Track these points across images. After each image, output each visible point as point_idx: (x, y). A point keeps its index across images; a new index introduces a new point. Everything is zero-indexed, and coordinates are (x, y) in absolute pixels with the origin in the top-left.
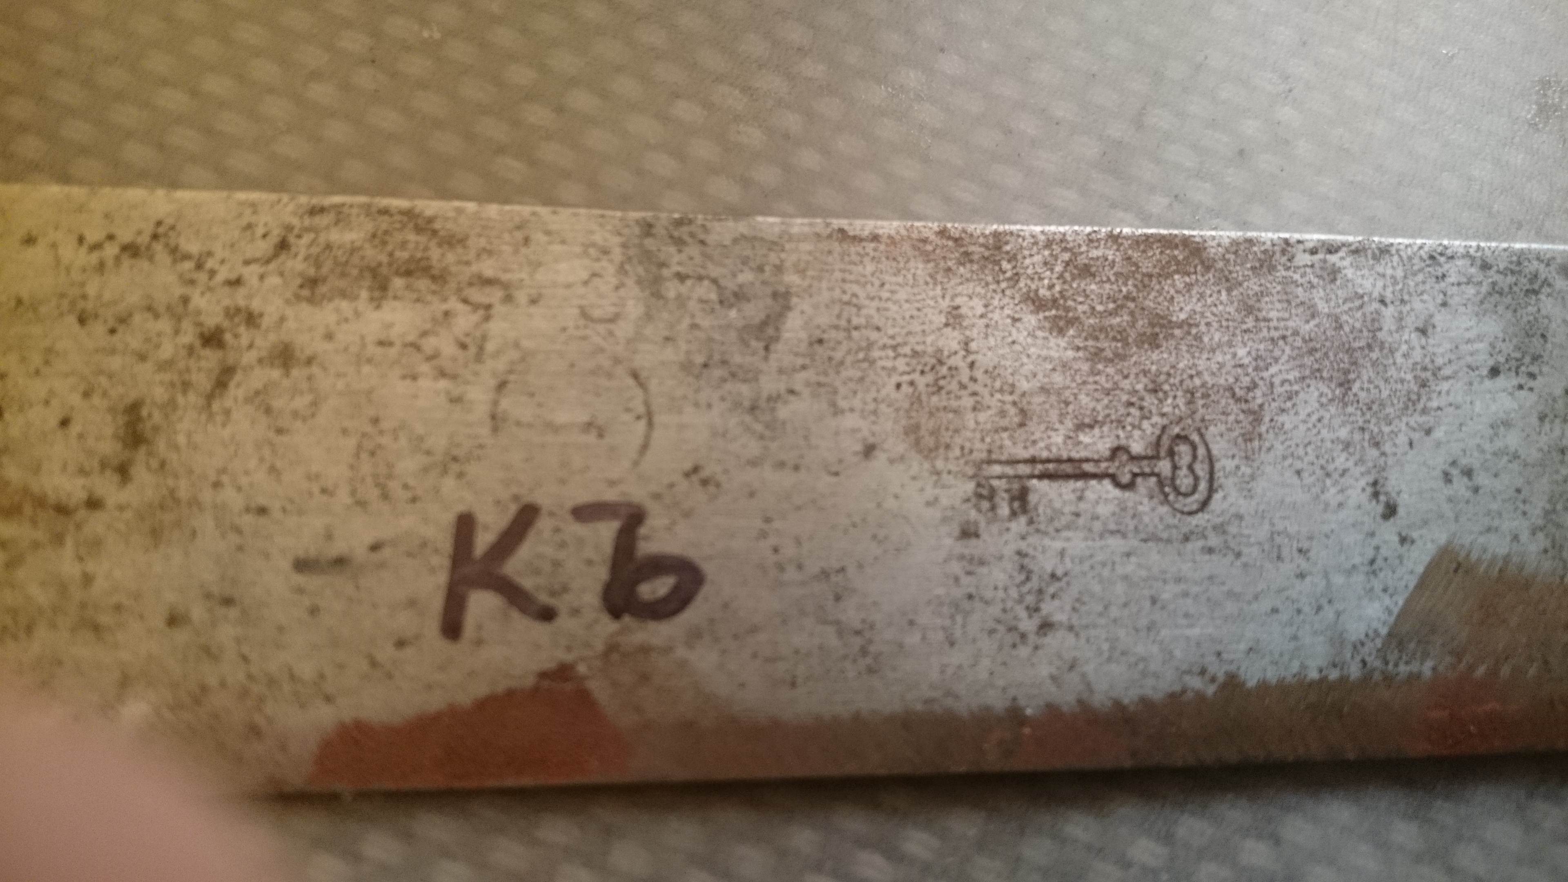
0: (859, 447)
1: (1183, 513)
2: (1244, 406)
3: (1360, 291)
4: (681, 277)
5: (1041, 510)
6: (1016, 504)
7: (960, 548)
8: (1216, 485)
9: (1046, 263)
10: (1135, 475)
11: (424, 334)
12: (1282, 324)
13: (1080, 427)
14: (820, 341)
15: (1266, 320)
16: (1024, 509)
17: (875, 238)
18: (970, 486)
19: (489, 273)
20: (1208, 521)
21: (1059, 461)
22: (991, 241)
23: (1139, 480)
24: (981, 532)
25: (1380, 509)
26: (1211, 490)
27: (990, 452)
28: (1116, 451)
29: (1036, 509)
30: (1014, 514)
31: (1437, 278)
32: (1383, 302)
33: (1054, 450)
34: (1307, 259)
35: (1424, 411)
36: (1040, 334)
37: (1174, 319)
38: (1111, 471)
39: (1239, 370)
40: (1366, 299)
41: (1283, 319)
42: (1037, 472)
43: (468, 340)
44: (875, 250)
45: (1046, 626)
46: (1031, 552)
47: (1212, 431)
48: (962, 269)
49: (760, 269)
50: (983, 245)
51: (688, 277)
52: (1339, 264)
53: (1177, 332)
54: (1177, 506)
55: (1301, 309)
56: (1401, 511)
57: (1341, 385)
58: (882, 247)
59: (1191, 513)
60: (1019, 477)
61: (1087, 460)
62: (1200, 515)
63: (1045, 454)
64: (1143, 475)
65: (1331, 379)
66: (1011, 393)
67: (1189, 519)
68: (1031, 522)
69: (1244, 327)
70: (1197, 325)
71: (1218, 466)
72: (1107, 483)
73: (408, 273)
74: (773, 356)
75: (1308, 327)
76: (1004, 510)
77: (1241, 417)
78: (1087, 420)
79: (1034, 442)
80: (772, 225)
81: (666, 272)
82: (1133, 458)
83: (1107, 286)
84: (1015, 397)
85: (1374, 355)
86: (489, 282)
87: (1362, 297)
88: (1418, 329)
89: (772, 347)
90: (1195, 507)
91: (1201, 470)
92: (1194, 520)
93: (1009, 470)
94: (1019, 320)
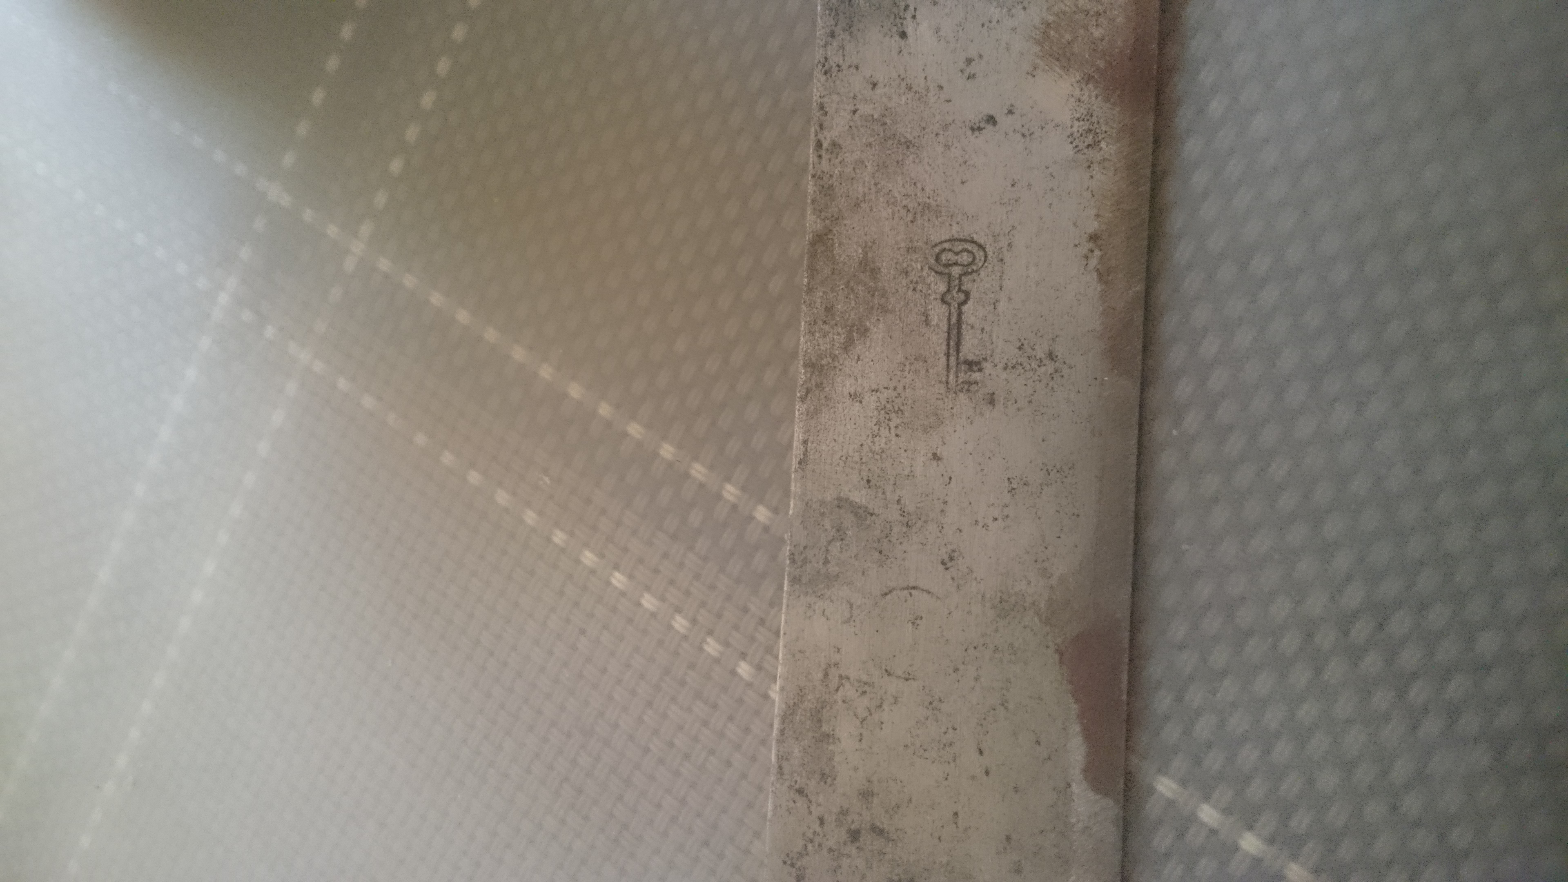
0: (935, 463)
1: (985, 261)
2: (918, 216)
3: (847, 127)
4: (826, 562)
5: (977, 352)
6: (975, 368)
7: (999, 406)
8: (968, 238)
9: (825, 336)
10: (960, 290)
11: (856, 715)
12: (867, 184)
13: (927, 322)
14: (868, 481)
15: (864, 195)
16: (978, 363)
17: (805, 442)
18: (962, 396)
19: (820, 675)
20: (991, 245)
21: (949, 339)
22: (809, 370)
23: (963, 288)
24: (991, 392)
25: (990, 127)
26: (973, 242)
27: (940, 382)
28: (943, 301)
29: (978, 355)
30: (980, 370)
31: (839, 71)
32: (855, 112)
33: (941, 341)
34: (824, 162)
35: (927, 89)
36: (868, 344)
37: (861, 256)
38: (956, 306)
39: (896, 215)
40: (852, 124)
41: (864, 183)
42: (955, 353)
43: (860, 691)
44: (813, 443)
45: (1051, 356)
46: (1005, 360)
47: (935, 238)
48: (827, 389)
49: (823, 514)
50: (811, 375)
51: (826, 558)
52: (828, 141)
53: (870, 255)
54: (980, 264)
55: (858, 171)
56: (992, 113)
57: (908, 147)
58: (811, 439)
59: (986, 257)
60: (958, 364)
61: (949, 319)
62: (987, 250)
63: (944, 347)
64: (960, 284)
65: (904, 154)
66: (905, 365)
67: (989, 257)
68: (985, 359)
69: (868, 210)
70: (866, 242)
71: (956, 236)
72: (965, 308)
73: (820, 721)
74: (876, 511)
75: (869, 167)
76: (977, 376)
77: (926, 218)
78: (924, 318)
79: (936, 353)
80: (795, 505)
81: (823, 571)
82: (949, 291)
83: (839, 298)
84: (907, 363)
85: (889, 122)
86: (826, 675)
87: (850, 127)
88: (873, 89)
89: (871, 511)
90: (982, 253)
91: (959, 247)
92: (990, 254)
93: (952, 371)
94: (859, 357)
